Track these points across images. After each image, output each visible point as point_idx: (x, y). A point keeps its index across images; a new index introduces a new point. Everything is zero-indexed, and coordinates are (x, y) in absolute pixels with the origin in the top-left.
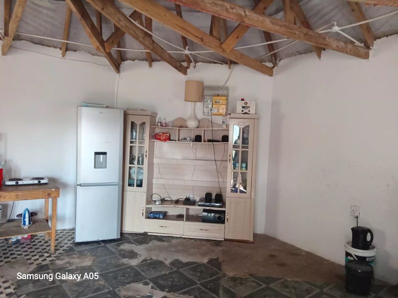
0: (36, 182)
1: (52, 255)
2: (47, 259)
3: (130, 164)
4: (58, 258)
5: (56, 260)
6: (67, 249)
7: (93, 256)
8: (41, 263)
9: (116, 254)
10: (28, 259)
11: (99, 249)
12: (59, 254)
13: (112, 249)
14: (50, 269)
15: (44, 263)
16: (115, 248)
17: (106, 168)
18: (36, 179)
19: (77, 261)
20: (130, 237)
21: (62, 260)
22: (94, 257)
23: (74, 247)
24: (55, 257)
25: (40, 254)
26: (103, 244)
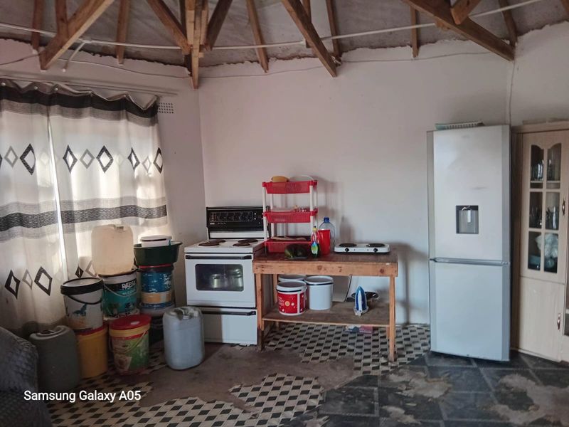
0: (371, 250)
1: (389, 363)
2: (380, 367)
3: (531, 226)
4: (395, 369)
5: (391, 373)
6: (415, 358)
7: (448, 383)
8: (369, 372)
9: (490, 390)
10: (356, 361)
11: (465, 372)
12: (400, 364)
13: (486, 379)
14: (376, 386)
15: (374, 373)
16: (493, 379)
17: (477, 233)
18: (372, 245)
19: (420, 383)
20: (530, 365)
21: (401, 375)
22: (450, 385)
23: (427, 359)
24: (392, 367)
25: (376, 357)
26: (475, 365)
